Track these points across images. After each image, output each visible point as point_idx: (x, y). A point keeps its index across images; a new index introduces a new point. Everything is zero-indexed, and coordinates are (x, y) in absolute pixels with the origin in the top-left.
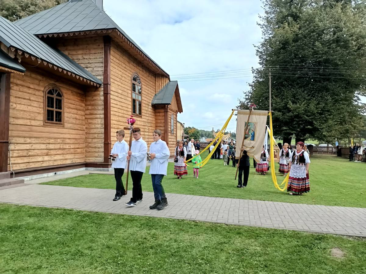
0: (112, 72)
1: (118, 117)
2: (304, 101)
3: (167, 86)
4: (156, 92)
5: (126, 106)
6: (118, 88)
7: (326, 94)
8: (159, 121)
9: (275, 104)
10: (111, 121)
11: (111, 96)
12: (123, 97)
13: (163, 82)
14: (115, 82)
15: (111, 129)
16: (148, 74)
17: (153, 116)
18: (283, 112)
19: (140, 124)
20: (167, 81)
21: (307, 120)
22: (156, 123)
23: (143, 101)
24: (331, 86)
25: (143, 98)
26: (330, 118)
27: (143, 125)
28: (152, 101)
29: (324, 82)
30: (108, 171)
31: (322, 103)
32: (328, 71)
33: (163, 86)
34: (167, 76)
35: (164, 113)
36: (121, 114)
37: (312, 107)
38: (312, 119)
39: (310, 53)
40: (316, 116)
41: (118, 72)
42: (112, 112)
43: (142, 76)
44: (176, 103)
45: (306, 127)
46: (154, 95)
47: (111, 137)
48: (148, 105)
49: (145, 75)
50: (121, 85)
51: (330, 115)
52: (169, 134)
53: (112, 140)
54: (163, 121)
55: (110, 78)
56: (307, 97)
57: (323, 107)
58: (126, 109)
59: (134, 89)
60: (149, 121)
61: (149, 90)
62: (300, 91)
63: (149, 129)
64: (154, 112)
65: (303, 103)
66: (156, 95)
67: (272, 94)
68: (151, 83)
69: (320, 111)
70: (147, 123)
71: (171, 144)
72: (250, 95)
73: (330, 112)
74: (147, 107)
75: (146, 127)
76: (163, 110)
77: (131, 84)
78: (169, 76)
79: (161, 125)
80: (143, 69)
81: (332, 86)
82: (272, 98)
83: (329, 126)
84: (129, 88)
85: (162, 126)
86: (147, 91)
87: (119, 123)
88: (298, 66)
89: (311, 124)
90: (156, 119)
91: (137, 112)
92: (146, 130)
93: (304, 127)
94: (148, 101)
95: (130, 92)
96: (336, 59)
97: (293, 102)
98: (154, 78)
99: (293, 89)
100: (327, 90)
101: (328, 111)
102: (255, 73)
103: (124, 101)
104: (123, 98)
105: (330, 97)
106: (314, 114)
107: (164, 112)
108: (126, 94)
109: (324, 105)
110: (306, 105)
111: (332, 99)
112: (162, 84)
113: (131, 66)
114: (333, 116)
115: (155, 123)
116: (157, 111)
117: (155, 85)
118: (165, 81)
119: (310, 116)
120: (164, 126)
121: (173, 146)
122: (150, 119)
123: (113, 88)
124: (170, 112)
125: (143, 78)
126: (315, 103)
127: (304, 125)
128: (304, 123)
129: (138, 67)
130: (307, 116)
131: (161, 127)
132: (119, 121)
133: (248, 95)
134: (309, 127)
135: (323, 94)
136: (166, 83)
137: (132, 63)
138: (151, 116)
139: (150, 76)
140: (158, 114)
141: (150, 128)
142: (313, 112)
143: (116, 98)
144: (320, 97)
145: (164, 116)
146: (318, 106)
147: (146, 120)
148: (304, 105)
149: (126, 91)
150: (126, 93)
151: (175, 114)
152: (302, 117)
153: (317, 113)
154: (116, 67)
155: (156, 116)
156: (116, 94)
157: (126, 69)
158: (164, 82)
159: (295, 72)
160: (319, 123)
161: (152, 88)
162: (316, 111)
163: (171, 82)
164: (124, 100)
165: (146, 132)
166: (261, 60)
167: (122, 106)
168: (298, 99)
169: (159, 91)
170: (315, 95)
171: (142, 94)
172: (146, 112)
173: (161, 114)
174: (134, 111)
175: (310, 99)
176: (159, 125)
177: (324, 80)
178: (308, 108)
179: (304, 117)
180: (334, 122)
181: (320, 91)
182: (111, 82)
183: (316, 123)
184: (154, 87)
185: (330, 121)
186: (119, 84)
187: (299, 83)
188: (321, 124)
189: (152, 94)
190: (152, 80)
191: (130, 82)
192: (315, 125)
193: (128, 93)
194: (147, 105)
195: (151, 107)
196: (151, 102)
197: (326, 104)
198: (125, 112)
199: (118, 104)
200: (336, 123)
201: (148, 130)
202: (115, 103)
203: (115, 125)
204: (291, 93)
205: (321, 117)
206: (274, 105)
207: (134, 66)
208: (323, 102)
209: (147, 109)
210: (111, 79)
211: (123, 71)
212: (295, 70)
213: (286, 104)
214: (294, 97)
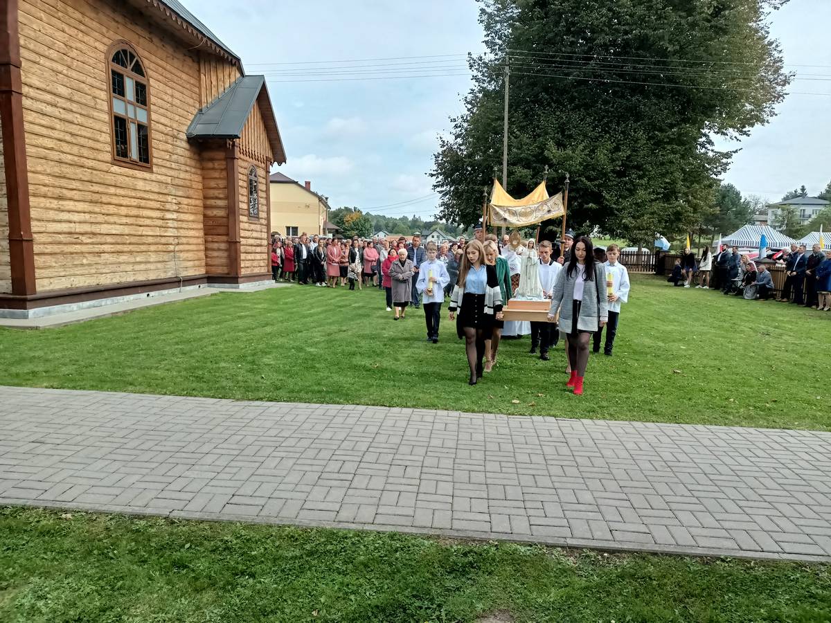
0: (26, 30)
1: (58, 164)
2: (582, 141)
3: (234, 88)
4: (200, 102)
5: (88, 135)
6: (55, 79)
7: (635, 125)
8: (213, 184)
9: (518, 149)
10: (29, 175)
11: (26, 102)
12: (75, 107)
13: (220, 76)
14: (42, 61)
15: (31, 199)
16: (170, 50)
17: (193, 170)
18: (534, 169)
19: (147, 189)
20: (233, 73)
21: (587, 189)
22: (205, 188)
23: (153, 125)
24: (647, 107)
25: (154, 116)
26: (642, 185)
27: (157, 190)
28: (189, 127)
29: (632, 97)
30: (26, 317)
31: (625, 147)
32: (644, 69)
33: (221, 90)
34: (233, 61)
35: (224, 163)
36: (70, 157)
37: (602, 156)
38: (599, 186)
39: (604, 19)
40: (610, 181)
41: (50, 30)
42: (30, 150)
43: (146, 54)
44: (263, 136)
45: (586, 206)
46: (196, 111)
47: (33, 223)
48: (174, 137)
49: (160, 52)
50: (65, 72)
51: (640, 177)
52: (241, 217)
53: (34, 229)
54: (222, 183)
55: (18, 46)
56: (592, 131)
57: (628, 157)
58: (91, 143)
59: (117, 87)
60: (180, 182)
61: (177, 94)
62: (575, 116)
63: (180, 203)
64: (196, 157)
65: (581, 147)
66: (201, 110)
67: (511, 123)
68: (184, 76)
69: (619, 166)
70: (170, 187)
71: (252, 246)
72: (465, 125)
73: (642, 170)
74: (169, 141)
75: (169, 198)
76: (221, 155)
77: (107, 73)
78: (238, 60)
79: (219, 194)
80: (150, 33)
81: (650, 108)
82: (511, 132)
83: (637, 204)
84: (98, 84)
85: (221, 196)
86: (166, 98)
87: (63, 182)
88: (575, 53)
89: (597, 198)
90: (204, 178)
91: (134, 154)
92: (168, 206)
93: (581, 205)
94: (175, 125)
95: (103, 95)
96: (661, 38)
97: (560, 145)
98: (196, 66)
99: (561, 111)
100: (638, 117)
101: (638, 167)
102: (476, 69)
103: (80, 119)
104: (74, 110)
105: (644, 133)
106: (605, 175)
107: (226, 159)
108: (87, 100)
109: (629, 152)
110: (587, 152)
111: (649, 139)
112: (221, 83)
113: (104, 18)
114: (649, 178)
115: (201, 187)
116: (207, 155)
117: (198, 85)
118: (227, 72)
119: (595, 179)
120: (227, 198)
121: (258, 249)
122: (182, 175)
123: (34, 77)
124: (244, 160)
125: (153, 58)
126: (609, 147)
127: (580, 201)
128: (581, 197)
129: (129, 26)
130: (588, 178)
131: (220, 199)
132: (64, 177)
133: (460, 127)
134: (590, 205)
135: (627, 125)
136: (233, 80)
137: (108, 12)
138: (188, 169)
139: (180, 56)
140: (210, 165)
141: (185, 201)
142: (603, 169)
143: (49, 109)
144: (622, 132)
145: (226, 169)
146: (615, 156)
147: (169, 180)
148: (583, 151)
149: (89, 92)
150: (89, 97)
151: (263, 165)
152: (577, 181)
153: (613, 171)
154: (42, 15)
155: (203, 169)
156: (48, 97)
157: (82, 27)
158: (226, 77)
159: (568, 68)
160: (616, 195)
161: (185, 91)
162: (609, 168)
163: (246, 80)
164: (79, 116)
165: (168, 211)
166: (488, 35)
167: (72, 134)
168: (570, 136)
169: (210, 100)
170: (610, 128)
171: (152, 107)
172: (168, 157)
173: (216, 165)
174: (121, 152)
175: (597, 138)
176: (212, 193)
177: (635, 90)
178: (592, 159)
179: (582, 181)
180: (649, 194)
181: (621, 118)
182: (21, 59)
183: (607, 197)
184: (197, 90)
185: (641, 192)
186: (60, 68)
187: (575, 98)
188: (620, 200)
189: (187, 108)
190: (186, 70)
191: (102, 66)
192: (606, 200)
193: (95, 97)
194: (169, 137)
195: (185, 145)
196: (184, 128)
197: (634, 151)
198: (85, 152)
199: (58, 126)
200: (653, 197)
201: (175, 207)
202: (43, 122)
203: (46, 189)
204: (556, 120)
205: (621, 181)
206: (515, 150)
207: (117, 22)
208: (627, 147)
209: (169, 147)
210: (22, 51)
211: (73, 32)
212: (570, 63)
213: (542, 147)
214: (563, 132)
